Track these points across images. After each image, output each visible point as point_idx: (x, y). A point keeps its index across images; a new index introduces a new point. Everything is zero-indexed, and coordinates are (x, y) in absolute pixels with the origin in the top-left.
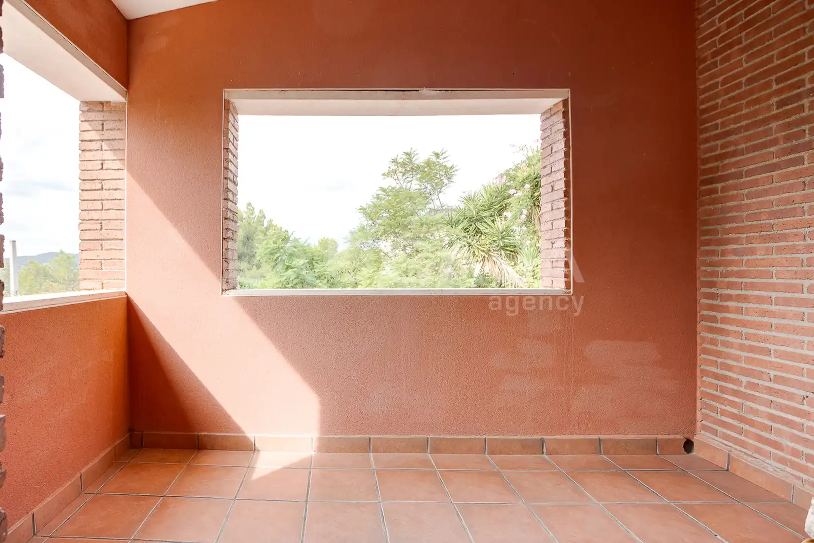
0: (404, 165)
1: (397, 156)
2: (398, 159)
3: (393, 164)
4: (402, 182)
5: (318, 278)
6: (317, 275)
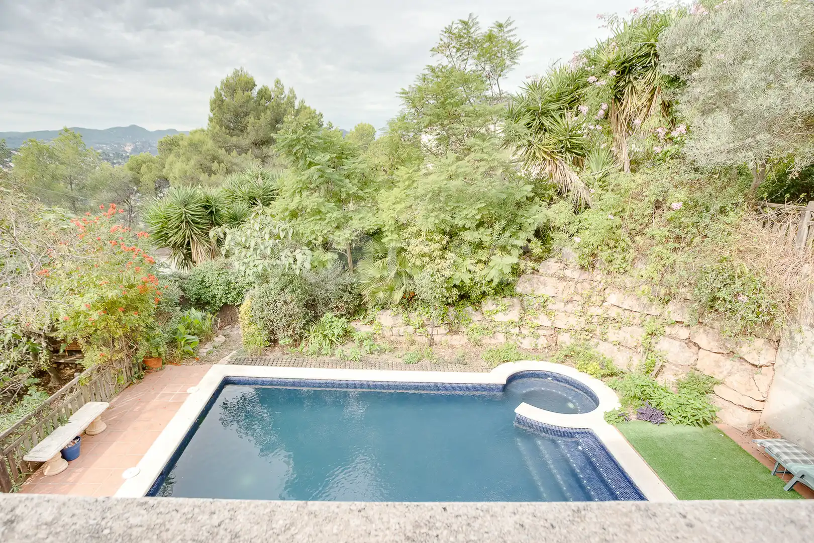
0: (459, 37)
1: (452, 24)
2: (453, 29)
3: (446, 35)
4: (455, 60)
5: (348, 176)
6: (346, 173)
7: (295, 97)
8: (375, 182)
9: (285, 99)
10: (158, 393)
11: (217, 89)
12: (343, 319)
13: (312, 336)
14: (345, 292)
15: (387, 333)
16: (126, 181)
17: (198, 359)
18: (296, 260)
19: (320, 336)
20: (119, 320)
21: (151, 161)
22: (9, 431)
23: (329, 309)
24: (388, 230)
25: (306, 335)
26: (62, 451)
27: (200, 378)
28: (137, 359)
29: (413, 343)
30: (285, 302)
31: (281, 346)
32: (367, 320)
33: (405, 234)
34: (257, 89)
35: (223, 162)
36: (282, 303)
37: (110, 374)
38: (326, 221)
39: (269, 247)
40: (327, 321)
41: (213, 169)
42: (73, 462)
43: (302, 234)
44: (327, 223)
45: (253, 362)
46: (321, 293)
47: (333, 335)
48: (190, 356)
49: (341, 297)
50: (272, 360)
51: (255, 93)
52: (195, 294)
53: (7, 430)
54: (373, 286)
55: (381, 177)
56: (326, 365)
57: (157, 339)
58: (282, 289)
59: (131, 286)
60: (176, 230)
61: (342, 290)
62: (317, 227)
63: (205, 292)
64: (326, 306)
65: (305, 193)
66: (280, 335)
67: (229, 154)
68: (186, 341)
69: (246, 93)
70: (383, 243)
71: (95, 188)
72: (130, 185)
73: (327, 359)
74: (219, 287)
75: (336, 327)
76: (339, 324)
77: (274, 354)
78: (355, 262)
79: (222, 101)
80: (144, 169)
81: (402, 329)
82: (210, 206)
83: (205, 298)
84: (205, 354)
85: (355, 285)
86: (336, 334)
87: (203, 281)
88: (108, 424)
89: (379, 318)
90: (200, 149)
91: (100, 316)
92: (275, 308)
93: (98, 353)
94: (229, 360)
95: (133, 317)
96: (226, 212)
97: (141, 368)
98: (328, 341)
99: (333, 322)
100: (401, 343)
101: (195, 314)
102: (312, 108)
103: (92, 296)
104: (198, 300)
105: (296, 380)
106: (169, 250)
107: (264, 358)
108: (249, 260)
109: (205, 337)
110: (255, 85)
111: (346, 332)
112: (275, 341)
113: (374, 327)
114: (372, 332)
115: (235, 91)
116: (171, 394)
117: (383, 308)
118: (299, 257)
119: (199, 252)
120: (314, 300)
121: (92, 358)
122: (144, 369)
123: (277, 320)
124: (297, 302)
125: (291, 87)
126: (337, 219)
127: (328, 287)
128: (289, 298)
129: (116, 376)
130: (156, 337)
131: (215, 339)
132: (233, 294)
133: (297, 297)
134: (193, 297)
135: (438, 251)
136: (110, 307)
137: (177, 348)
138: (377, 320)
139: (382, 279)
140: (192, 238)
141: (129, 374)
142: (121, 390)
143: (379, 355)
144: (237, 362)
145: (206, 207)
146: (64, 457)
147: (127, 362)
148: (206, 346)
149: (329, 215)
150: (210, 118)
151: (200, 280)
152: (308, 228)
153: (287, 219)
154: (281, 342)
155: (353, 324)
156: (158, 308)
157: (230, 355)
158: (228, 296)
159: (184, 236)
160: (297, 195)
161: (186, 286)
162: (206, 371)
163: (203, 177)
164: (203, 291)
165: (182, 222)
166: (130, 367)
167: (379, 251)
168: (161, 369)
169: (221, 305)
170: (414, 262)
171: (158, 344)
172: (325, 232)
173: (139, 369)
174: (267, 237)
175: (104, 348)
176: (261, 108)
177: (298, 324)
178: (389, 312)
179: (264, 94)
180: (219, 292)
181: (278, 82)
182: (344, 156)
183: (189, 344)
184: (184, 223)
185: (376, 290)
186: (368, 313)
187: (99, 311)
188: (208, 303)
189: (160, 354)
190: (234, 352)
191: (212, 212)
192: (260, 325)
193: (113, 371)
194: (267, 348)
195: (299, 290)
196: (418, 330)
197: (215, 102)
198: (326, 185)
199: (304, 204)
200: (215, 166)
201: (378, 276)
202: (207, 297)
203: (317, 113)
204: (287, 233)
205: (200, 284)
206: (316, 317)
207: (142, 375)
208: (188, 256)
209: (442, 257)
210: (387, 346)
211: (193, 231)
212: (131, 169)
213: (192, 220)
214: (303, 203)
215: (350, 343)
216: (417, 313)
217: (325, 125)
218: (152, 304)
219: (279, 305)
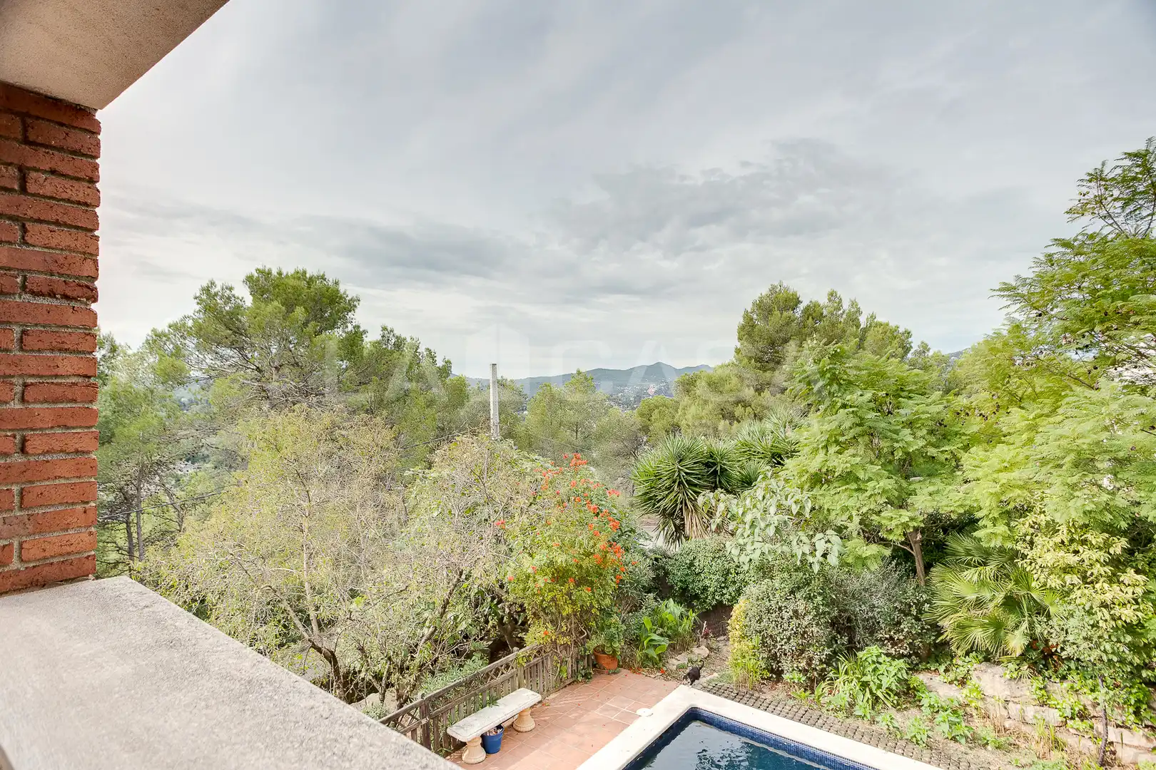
0: (1125, 181)
1: (1103, 164)
2: (1106, 171)
3: (1092, 184)
4: (1120, 220)
5: (910, 424)
6: (904, 419)
7: (859, 311)
8: (964, 434)
9: (844, 316)
10: (602, 704)
11: (746, 311)
12: (900, 663)
13: (841, 679)
14: (906, 615)
15: (997, 711)
16: (634, 429)
17: (663, 673)
18: (815, 550)
19: (854, 682)
20: (569, 594)
21: (664, 405)
22: (439, 693)
23: (877, 640)
24: (987, 516)
25: (831, 674)
26: (483, 736)
27: (658, 699)
28: (585, 650)
29: (1057, 745)
30: (796, 612)
31: (787, 683)
32: (951, 676)
33: (1023, 526)
34: (802, 306)
35: (750, 406)
36: (791, 613)
37: (552, 661)
38: (868, 494)
39: (773, 526)
40: (870, 660)
41: (737, 414)
42: (492, 756)
43: (828, 510)
44: (870, 497)
45: (738, 697)
46: (860, 610)
47: (880, 687)
48: (655, 664)
49: (899, 623)
50: (767, 701)
51: (798, 313)
52: (681, 581)
53: (438, 691)
54: (962, 614)
55: (975, 426)
56: (858, 735)
57: (613, 630)
58: (792, 592)
59: (588, 555)
60: (667, 492)
61: (901, 611)
62: (851, 503)
63: (693, 581)
64: (872, 633)
65: (833, 449)
66: (786, 665)
67: (760, 394)
68: (650, 641)
69: (785, 314)
70: (980, 540)
71: (600, 437)
72: (639, 435)
73: (863, 725)
74: (711, 576)
75: (886, 673)
76: (892, 672)
77: (775, 693)
78: (928, 567)
79: (753, 326)
80: (655, 415)
81: (1031, 712)
82: (714, 464)
83: (692, 588)
84: (675, 668)
85: (927, 606)
86: (885, 686)
87: (692, 564)
88: (537, 724)
89: (978, 677)
90: (721, 389)
91: (546, 584)
92: (780, 619)
93: (543, 630)
94: (705, 685)
95: (585, 592)
96: (738, 474)
97: (591, 665)
98: (868, 695)
99: (880, 664)
100: (1026, 739)
101: (672, 609)
102: (892, 324)
103: (541, 558)
104: (684, 590)
105: (801, 746)
106: (656, 518)
107: (756, 695)
108: (745, 541)
109: (679, 643)
110: (800, 302)
111: (909, 689)
112: (779, 673)
113: (965, 691)
114: (962, 700)
115: (770, 312)
116: (616, 710)
117: (987, 660)
118: (821, 547)
119: (694, 523)
120: (849, 620)
121: (536, 635)
122: (594, 666)
123: (782, 639)
124: (816, 616)
125: (853, 299)
126: (884, 491)
127: (875, 603)
128: (803, 607)
129: (559, 665)
130: (612, 626)
131: (695, 650)
132: (730, 589)
133: (816, 608)
134: (677, 585)
135: (1103, 566)
136: (560, 575)
137: (638, 648)
138: (975, 680)
139: (979, 603)
140: (686, 505)
141: (575, 668)
142: (562, 685)
143: (971, 748)
144: (716, 690)
145: (708, 465)
146: (484, 745)
147: (573, 650)
148: (679, 657)
149: (871, 484)
150: (736, 349)
151: (688, 562)
152: (837, 501)
153: (806, 487)
154: (786, 676)
155: (921, 678)
156: (620, 588)
157: (708, 678)
158: (724, 591)
159: (676, 501)
160: (820, 451)
161: (670, 568)
162: (669, 692)
163: (722, 424)
164: (690, 579)
165: (674, 482)
166: (577, 658)
167: (974, 552)
168: (614, 673)
169: (714, 602)
170: (1042, 580)
171: (612, 636)
172: (864, 510)
173: (588, 665)
174: (772, 510)
175: (549, 625)
176: (806, 331)
177: (818, 654)
178: (999, 669)
179: (813, 313)
180: (711, 582)
181: (832, 294)
182: (903, 394)
183: (655, 647)
184: (677, 484)
185: (967, 623)
186: (954, 661)
187: (546, 577)
188: (696, 597)
189: (614, 651)
190: (716, 675)
191: (715, 472)
192: (757, 640)
193: (556, 658)
194: (765, 682)
195: (819, 598)
196: (1070, 723)
197: (742, 328)
198: (866, 438)
199: (830, 464)
200: (739, 411)
201: (972, 597)
202: (696, 587)
203: (901, 330)
204: (802, 508)
205: (689, 568)
206: (852, 649)
207: (591, 673)
208: (680, 529)
209: (1113, 579)
210: (991, 735)
211: (687, 495)
212: (642, 415)
213: (687, 481)
214: (828, 463)
215: (914, 711)
216: (1066, 685)
217: (915, 347)
218: (610, 581)
219: (786, 616)
